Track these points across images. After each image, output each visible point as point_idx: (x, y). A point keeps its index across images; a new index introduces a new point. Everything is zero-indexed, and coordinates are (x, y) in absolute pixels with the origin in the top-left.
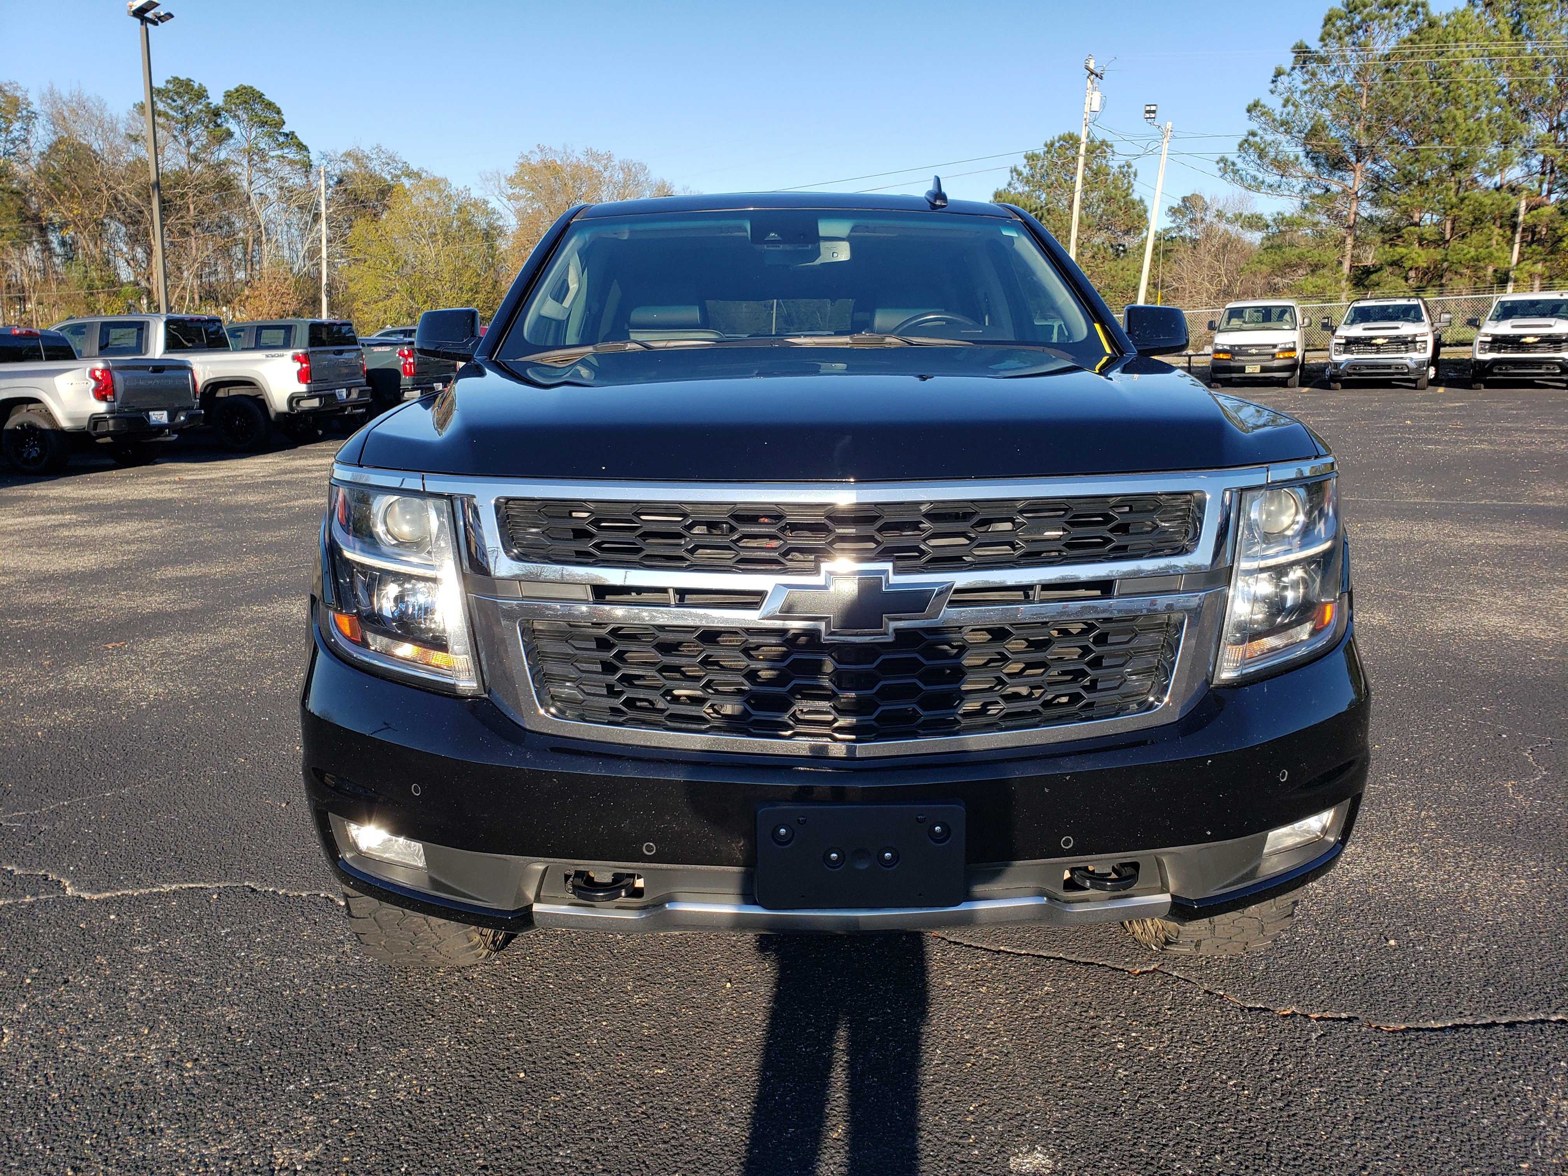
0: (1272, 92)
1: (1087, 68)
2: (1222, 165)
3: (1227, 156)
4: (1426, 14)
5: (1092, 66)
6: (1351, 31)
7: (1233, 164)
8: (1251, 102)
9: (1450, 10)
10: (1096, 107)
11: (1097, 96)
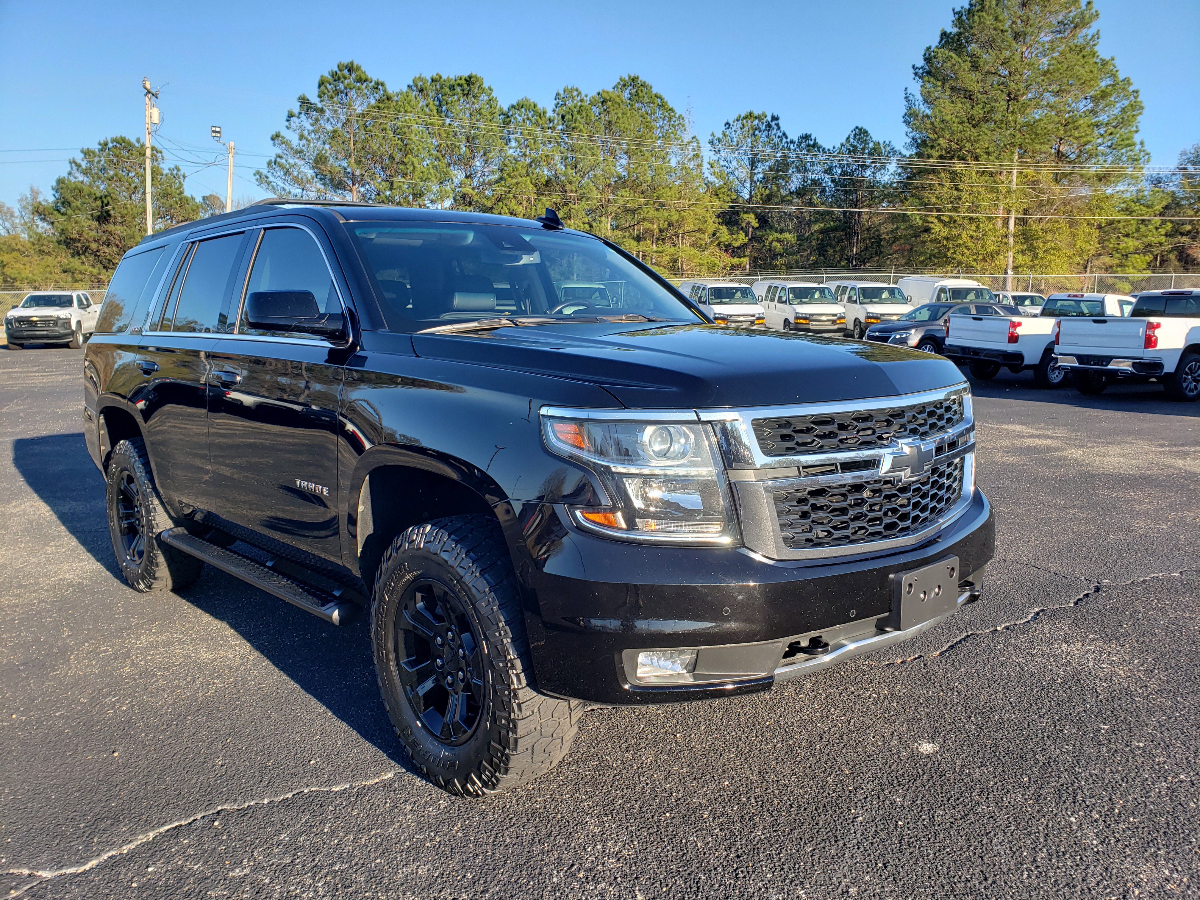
0: (288, 128)
1: (145, 88)
2: (258, 177)
3: (261, 170)
4: (385, 91)
5: (148, 86)
6: (337, 92)
7: (267, 177)
8: (274, 133)
9: (398, 91)
10: (156, 119)
11: (155, 112)
